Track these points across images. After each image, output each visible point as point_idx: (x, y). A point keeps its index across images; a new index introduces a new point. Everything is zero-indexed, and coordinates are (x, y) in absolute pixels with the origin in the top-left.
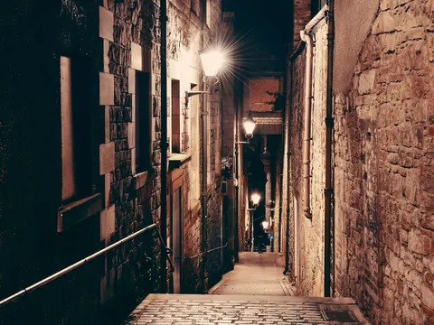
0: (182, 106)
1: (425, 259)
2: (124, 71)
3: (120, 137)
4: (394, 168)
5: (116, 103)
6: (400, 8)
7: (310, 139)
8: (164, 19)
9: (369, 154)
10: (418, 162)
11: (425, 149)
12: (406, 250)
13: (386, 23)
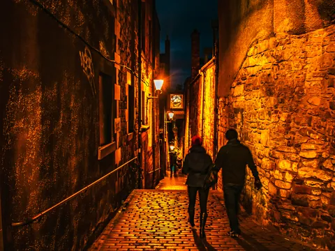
0: (145, 103)
1: (271, 172)
2: (124, 84)
3: (123, 116)
4: (254, 130)
5: (121, 100)
6: (259, 55)
7: (203, 119)
8: (140, 62)
9: (239, 124)
10: (268, 127)
11: (272, 120)
12: (261, 168)
13: (250, 62)
